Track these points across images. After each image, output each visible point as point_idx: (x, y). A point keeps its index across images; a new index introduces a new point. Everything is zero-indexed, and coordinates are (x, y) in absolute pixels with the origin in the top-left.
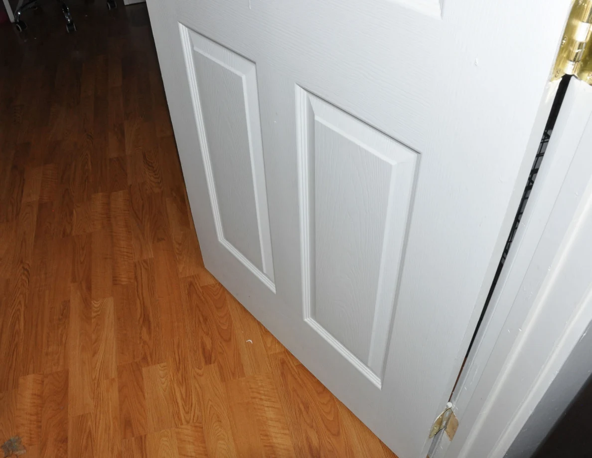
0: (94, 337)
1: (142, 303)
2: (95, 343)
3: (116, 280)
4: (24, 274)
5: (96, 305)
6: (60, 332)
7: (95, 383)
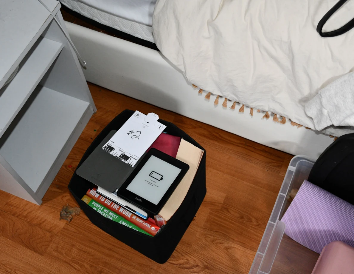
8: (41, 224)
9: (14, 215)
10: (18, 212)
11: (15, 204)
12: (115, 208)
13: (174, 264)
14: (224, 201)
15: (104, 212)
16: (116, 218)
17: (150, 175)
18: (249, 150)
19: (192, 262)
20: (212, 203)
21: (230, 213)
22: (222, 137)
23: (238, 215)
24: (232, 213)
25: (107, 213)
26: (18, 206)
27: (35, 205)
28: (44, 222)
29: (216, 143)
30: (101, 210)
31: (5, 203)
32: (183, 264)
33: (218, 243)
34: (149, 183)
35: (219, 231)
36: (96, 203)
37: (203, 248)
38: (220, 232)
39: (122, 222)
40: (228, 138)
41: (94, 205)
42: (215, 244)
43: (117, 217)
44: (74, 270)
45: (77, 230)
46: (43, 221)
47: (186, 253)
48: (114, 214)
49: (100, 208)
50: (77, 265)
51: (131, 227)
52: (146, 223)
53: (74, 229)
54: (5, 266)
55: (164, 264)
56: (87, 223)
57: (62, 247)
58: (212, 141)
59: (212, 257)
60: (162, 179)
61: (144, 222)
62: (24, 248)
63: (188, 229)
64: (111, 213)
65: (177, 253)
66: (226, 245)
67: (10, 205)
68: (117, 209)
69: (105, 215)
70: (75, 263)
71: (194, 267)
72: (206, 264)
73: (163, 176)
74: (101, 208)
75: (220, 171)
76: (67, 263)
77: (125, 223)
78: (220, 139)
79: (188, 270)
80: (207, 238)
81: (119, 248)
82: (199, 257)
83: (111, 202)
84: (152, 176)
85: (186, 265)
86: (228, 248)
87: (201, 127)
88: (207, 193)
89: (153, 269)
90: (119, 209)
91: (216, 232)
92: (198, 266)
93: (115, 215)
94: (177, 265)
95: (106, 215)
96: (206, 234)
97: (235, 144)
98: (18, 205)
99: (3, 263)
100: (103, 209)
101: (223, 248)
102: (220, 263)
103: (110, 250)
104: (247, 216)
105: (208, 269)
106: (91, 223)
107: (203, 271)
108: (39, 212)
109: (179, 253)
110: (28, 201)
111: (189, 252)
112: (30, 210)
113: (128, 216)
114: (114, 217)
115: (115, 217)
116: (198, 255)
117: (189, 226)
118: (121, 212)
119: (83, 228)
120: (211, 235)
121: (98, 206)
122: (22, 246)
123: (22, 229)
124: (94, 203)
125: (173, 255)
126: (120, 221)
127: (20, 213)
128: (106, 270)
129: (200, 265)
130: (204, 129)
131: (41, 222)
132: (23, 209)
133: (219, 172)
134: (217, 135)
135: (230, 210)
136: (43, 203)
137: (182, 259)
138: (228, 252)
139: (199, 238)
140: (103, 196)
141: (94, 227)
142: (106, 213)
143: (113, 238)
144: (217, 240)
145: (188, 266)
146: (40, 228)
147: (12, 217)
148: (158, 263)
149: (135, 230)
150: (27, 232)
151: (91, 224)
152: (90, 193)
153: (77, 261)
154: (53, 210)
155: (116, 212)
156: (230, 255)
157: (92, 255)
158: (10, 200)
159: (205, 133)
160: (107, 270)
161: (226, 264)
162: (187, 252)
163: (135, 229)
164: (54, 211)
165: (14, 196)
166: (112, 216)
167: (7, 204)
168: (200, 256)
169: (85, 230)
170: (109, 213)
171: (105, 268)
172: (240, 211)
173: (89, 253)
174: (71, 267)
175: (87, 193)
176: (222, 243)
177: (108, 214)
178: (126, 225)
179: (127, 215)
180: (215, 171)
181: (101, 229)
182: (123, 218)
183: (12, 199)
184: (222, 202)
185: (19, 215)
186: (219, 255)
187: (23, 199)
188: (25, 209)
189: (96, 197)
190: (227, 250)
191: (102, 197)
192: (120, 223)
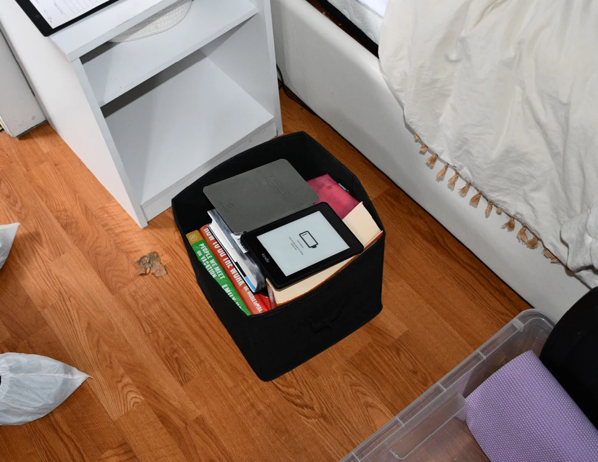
0: (106, 348)
1: (60, 431)
2: (98, 342)
3: (126, 453)
4: (299, 397)
5: (132, 395)
6: (160, 333)
7: (67, 294)
8: (131, 252)
9: (103, 226)
10: (111, 224)
11: (113, 212)
12: (227, 264)
13: (280, 389)
14: (400, 337)
15: (210, 263)
16: (221, 278)
17: (300, 235)
18: (478, 280)
19: (307, 400)
20: (380, 332)
21: (400, 357)
22: (447, 245)
23: (411, 367)
24: (403, 358)
25: (213, 265)
26: (114, 217)
27: (136, 225)
28: (136, 252)
29: (434, 250)
30: (206, 258)
31: (101, 206)
32: (293, 396)
33: (358, 391)
34: (293, 244)
35: (370, 375)
36: (205, 247)
37: (333, 387)
38: (371, 378)
39: (226, 287)
40: (455, 250)
41: (202, 248)
42: (354, 391)
43: (224, 277)
44: (143, 331)
45: (173, 282)
46: (135, 249)
47: (305, 383)
48: (221, 271)
49: (207, 255)
50: (148, 327)
51: (235, 299)
52: (259, 304)
53: (169, 278)
54: (61, 285)
55: (266, 382)
56: (191, 280)
57: (142, 294)
58: (427, 245)
59: (340, 407)
60: (314, 247)
61: (255, 301)
62: (96, 274)
63: (325, 351)
64: (218, 269)
65: (292, 375)
66: (370, 400)
67: (105, 211)
68: (229, 267)
69: (209, 267)
70: (147, 324)
71: (306, 407)
72: (326, 412)
73: (317, 244)
74: (209, 256)
75: (417, 292)
76: (138, 318)
77: (230, 291)
78: (442, 247)
79: (295, 407)
80: (345, 377)
81: (215, 330)
82: (321, 397)
83: (225, 254)
84: (302, 236)
85: (295, 399)
86: (370, 406)
87: (421, 217)
88: (380, 314)
89: (247, 381)
90: (231, 268)
91: (365, 374)
92: (312, 408)
93: (222, 274)
94: (283, 392)
95: (211, 267)
96: (348, 371)
97: (461, 262)
98: (115, 215)
99: (61, 280)
100: (211, 259)
101: (362, 401)
102: (346, 420)
103: (203, 328)
104: (425, 374)
105: (325, 421)
106: (196, 281)
107: (317, 420)
108: (136, 236)
109: (295, 378)
110: (130, 215)
111: (311, 384)
112: (126, 229)
113: (239, 283)
114: (219, 275)
115: (221, 276)
116: (321, 393)
117: (330, 348)
118: (233, 273)
119: (183, 283)
120: (354, 375)
121: (206, 250)
122: (93, 270)
123: (104, 249)
124: (203, 245)
125: (285, 377)
126: (224, 284)
127: (113, 227)
128: (183, 351)
129: (316, 409)
130: (426, 222)
131: (133, 250)
132: (118, 224)
133: (414, 293)
134: (440, 240)
135: (401, 353)
136: (147, 227)
137: (295, 389)
138: (367, 411)
139: (334, 372)
140: (218, 243)
141: (196, 289)
142: (211, 265)
143: (215, 315)
144: (359, 386)
145: (298, 401)
146: (128, 257)
147: (101, 227)
148: (257, 377)
149: (238, 307)
150: (109, 255)
151: (195, 284)
152: (205, 230)
153: (152, 322)
154: (156, 242)
155: (226, 271)
156: (368, 417)
157: (175, 324)
158: (108, 205)
159: (424, 228)
160: (185, 352)
161: (355, 427)
162: (308, 382)
163: (238, 305)
164: (156, 244)
165: (116, 201)
166: (217, 273)
167: (102, 208)
168: (323, 396)
169: (182, 287)
170: (216, 266)
171: (183, 349)
172: (416, 361)
173: (172, 319)
174: (141, 326)
175: (202, 229)
176: (366, 395)
177: (213, 268)
178: (229, 294)
179: (238, 281)
180: (409, 288)
181: (204, 296)
182: (230, 282)
183: (112, 204)
184: (396, 337)
185: (110, 229)
186: (351, 409)
187: (125, 211)
188: (121, 225)
189: (209, 239)
190: (367, 407)
191: (216, 242)
192: (223, 287)
